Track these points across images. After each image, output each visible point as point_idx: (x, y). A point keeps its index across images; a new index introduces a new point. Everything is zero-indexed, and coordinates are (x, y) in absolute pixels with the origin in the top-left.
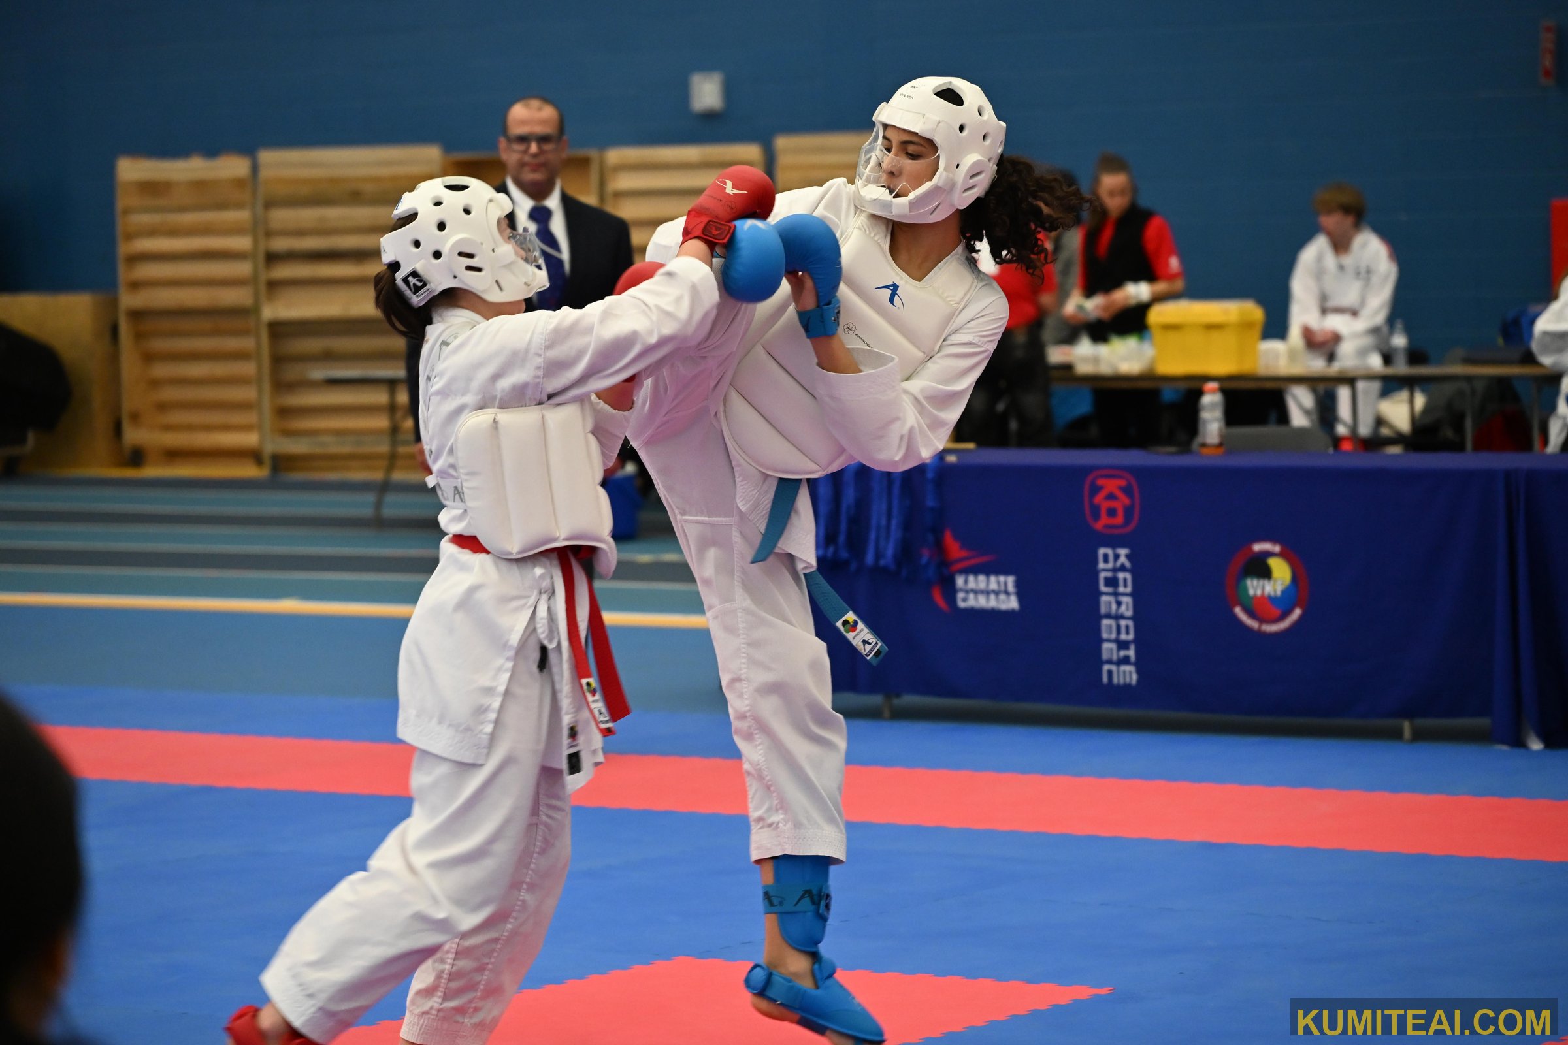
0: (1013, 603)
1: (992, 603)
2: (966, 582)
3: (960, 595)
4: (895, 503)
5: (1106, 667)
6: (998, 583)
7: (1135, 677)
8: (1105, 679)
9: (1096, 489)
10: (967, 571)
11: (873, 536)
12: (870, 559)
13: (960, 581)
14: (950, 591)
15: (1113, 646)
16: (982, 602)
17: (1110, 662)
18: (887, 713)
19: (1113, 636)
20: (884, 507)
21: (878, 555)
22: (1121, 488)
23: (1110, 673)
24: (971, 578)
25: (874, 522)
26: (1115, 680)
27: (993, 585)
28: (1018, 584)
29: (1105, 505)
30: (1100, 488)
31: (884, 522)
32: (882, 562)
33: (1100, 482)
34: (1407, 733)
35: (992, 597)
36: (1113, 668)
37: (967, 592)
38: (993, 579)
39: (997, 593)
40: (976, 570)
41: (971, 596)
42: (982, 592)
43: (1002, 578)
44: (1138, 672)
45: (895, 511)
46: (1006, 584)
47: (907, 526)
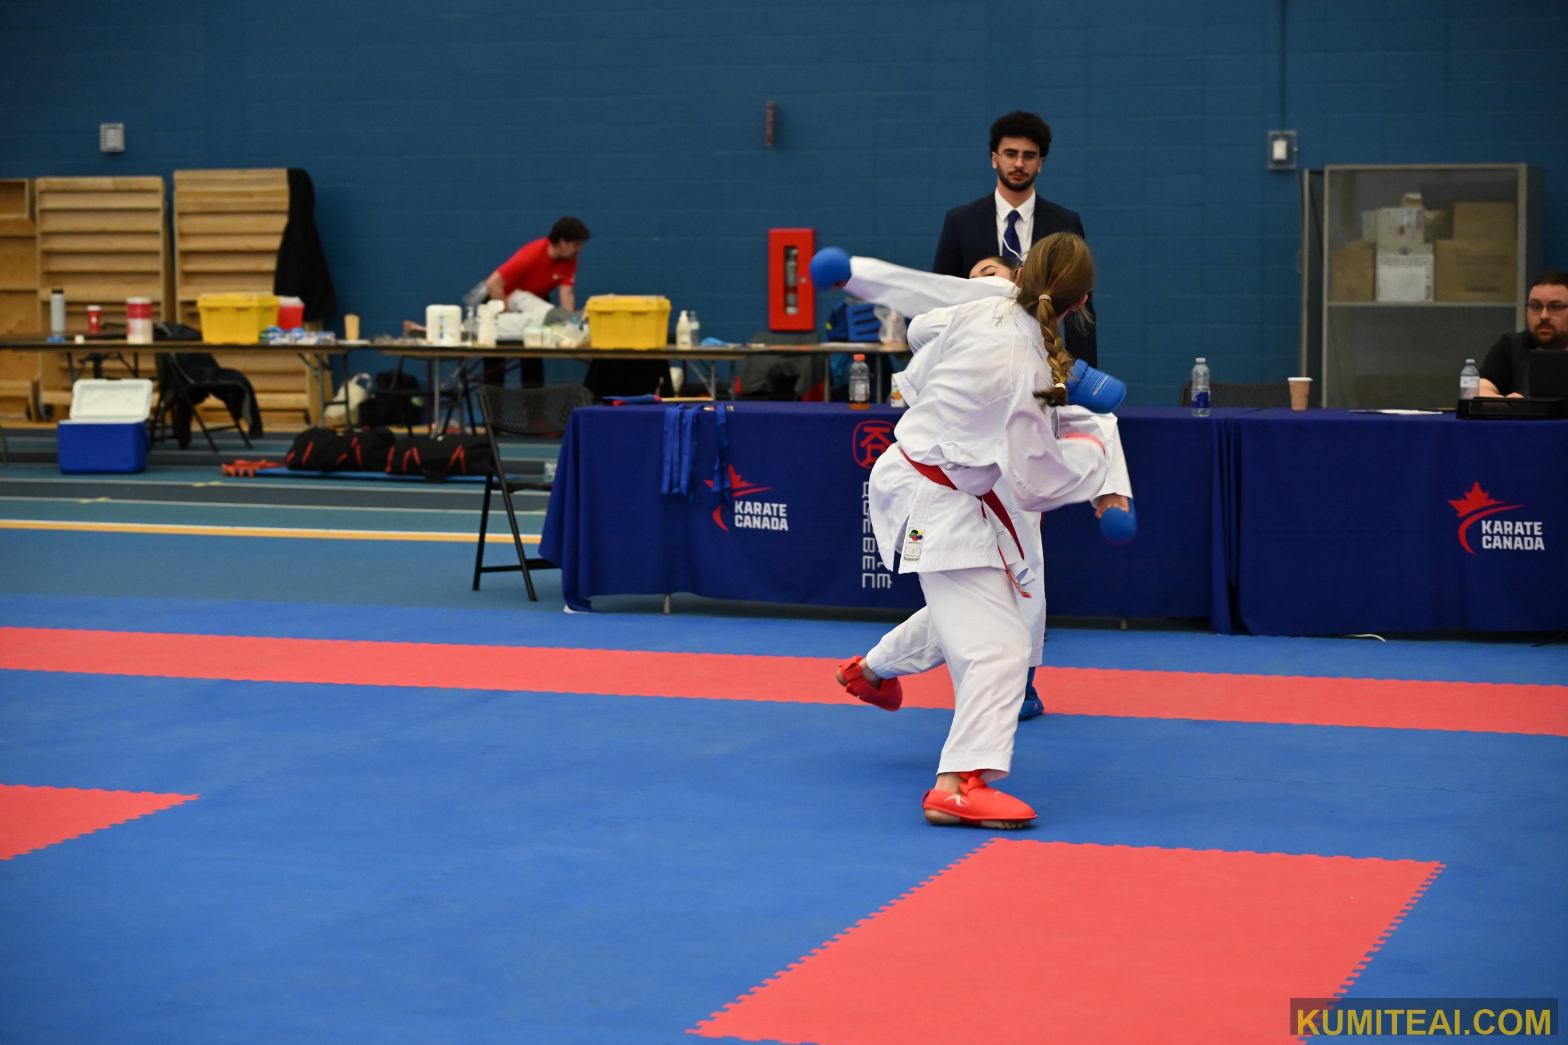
0: (784, 525)
1: (766, 524)
2: (743, 507)
3: (737, 517)
4: (687, 442)
5: (865, 575)
6: (772, 508)
7: (889, 582)
8: (864, 586)
9: (862, 435)
10: (744, 499)
11: (667, 469)
12: (665, 488)
13: (738, 507)
14: (730, 514)
15: (873, 558)
16: (757, 523)
17: (867, 571)
18: (667, 609)
19: (873, 551)
20: (676, 447)
21: (671, 487)
22: (883, 434)
23: (869, 579)
24: (748, 504)
25: (668, 458)
26: (873, 586)
27: (767, 510)
28: (788, 510)
29: (870, 448)
30: (868, 434)
31: (676, 458)
32: (676, 490)
33: (867, 429)
34: (1124, 625)
35: (766, 519)
36: (873, 575)
37: (743, 515)
38: (767, 505)
39: (770, 517)
40: (753, 499)
41: (747, 518)
42: (757, 516)
43: (775, 506)
44: (891, 579)
45: (687, 450)
46: (778, 509)
47: (694, 462)
